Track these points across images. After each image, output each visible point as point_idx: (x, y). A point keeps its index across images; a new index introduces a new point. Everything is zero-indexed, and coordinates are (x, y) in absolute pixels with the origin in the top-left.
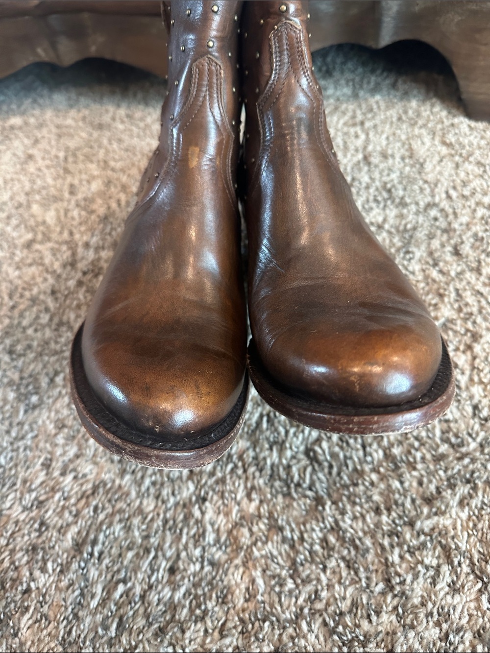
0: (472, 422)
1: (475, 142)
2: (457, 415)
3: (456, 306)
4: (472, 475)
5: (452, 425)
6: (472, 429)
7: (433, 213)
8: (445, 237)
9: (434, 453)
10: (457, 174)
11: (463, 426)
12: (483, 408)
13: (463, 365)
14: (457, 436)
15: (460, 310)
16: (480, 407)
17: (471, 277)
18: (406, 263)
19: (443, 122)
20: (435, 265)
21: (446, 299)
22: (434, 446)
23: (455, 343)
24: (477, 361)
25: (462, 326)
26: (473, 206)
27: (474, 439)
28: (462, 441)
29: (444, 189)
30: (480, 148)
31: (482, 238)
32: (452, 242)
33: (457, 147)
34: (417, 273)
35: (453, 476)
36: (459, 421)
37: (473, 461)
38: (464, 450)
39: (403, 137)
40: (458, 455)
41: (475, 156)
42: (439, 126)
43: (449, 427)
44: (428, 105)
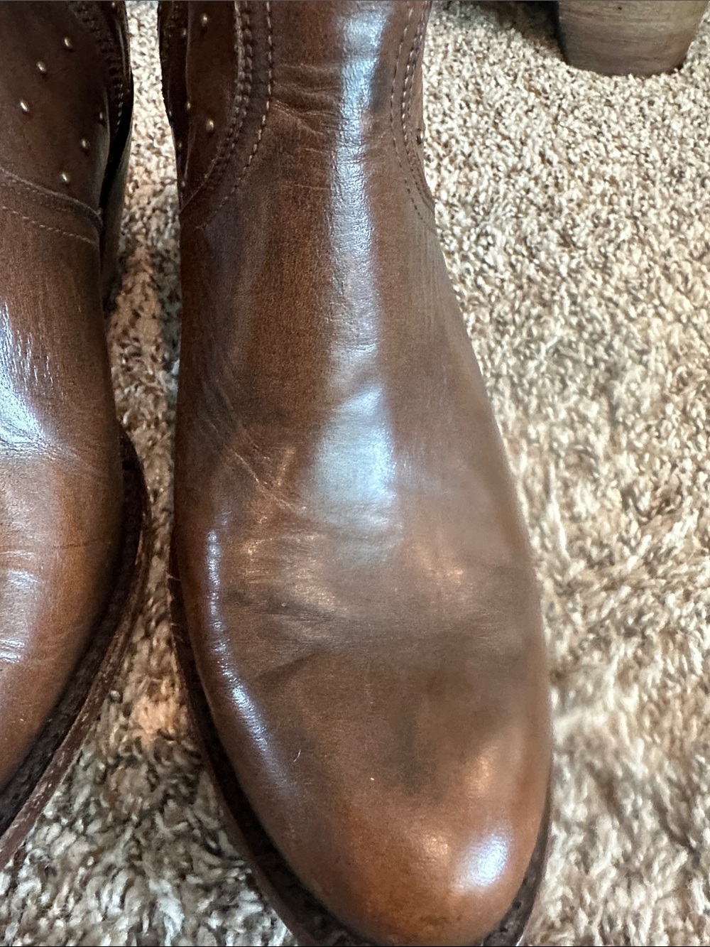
0: (624, 519)
1: (582, 91)
2: (595, 508)
3: (574, 321)
4: (637, 621)
5: (588, 525)
6: (627, 531)
7: (522, 180)
8: (544, 218)
9: (559, 578)
10: (556, 132)
11: (607, 527)
12: (642, 494)
13: (597, 420)
14: (601, 545)
15: (580, 327)
16: (636, 491)
17: (595, 277)
18: (481, 250)
19: (528, 63)
20: (532, 256)
21: (556, 309)
22: (558, 564)
23: (578, 380)
24: (621, 411)
25: (587, 352)
26: (586, 179)
27: (633, 551)
28: (611, 555)
29: (537, 149)
30: (589, 100)
31: (608, 222)
32: (558, 224)
33: (553, 96)
34: (501, 268)
35: (601, 623)
36: (600, 519)
37: (638, 589)
38: (616, 570)
39: (466, 75)
40: (605, 581)
41: (582, 109)
42: (523, 65)
43: (580, 530)
44: (503, 37)
